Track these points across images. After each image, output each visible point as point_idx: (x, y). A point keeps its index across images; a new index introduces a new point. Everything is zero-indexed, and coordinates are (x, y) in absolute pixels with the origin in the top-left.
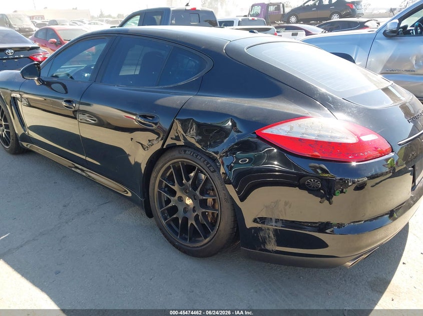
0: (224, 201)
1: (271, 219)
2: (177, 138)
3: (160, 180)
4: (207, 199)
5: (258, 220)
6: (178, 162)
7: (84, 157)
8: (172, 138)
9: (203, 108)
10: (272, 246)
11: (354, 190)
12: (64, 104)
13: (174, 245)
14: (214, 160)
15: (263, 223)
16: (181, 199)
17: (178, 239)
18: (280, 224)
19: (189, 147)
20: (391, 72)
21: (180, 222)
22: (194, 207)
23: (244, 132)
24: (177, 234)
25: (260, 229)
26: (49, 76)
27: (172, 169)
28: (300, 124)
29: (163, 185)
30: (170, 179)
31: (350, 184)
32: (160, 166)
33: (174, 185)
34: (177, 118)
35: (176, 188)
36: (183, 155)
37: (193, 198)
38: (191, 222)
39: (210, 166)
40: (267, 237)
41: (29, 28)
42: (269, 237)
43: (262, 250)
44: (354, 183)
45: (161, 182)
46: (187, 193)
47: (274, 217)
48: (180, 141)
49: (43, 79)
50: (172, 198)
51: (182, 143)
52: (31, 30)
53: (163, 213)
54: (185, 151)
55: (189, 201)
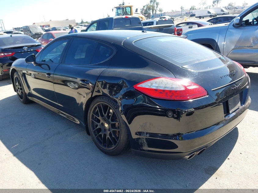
0: (122, 124)
1: (144, 132)
2: (99, 91)
3: (92, 114)
4: (116, 123)
5: (138, 133)
6: (100, 104)
7: (57, 104)
8: (96, 92)
9: (110, 75)
10: (146, 148)
11: (186, 115)
12: (47, 75)
13: (100, 150)
14: (116, 102)
15: (140, 135)
16: (103, 124)
17: (102, 146)
18: (148, 135)
19: (105, 96)
20: (238, 48)
21: (103, 136)
22: (109, 128)
23: (129, 87)
24: (101, 143)
25: (139, 138)
26: (41, 61)
27: (98, 109)
28: (156, 81)
29: (94, 117)
30: (97, 114)
31: (184, 113)
32: (91, 107)
33: (99, 117)
34: (98, 80)
35: (100, 118)
36: (102, 100)
37: (108, 123)
38: (108, 136)
39: (115, 106)
40: (143, 142)
41: (41, 33)
42: (144, 142)
43: (141, 150)
44: (185, 112)
45: (93, 116)
46: (105, 121)
47: (145, 131)
48: (100, 93)
49: (37, 62)
50: (98, 124)
51: (101, 94)
52: (42, 34)
53: (94, 132)
54: (103, 98)
55: (106, 125)
